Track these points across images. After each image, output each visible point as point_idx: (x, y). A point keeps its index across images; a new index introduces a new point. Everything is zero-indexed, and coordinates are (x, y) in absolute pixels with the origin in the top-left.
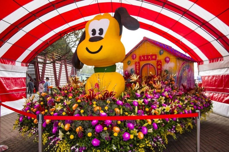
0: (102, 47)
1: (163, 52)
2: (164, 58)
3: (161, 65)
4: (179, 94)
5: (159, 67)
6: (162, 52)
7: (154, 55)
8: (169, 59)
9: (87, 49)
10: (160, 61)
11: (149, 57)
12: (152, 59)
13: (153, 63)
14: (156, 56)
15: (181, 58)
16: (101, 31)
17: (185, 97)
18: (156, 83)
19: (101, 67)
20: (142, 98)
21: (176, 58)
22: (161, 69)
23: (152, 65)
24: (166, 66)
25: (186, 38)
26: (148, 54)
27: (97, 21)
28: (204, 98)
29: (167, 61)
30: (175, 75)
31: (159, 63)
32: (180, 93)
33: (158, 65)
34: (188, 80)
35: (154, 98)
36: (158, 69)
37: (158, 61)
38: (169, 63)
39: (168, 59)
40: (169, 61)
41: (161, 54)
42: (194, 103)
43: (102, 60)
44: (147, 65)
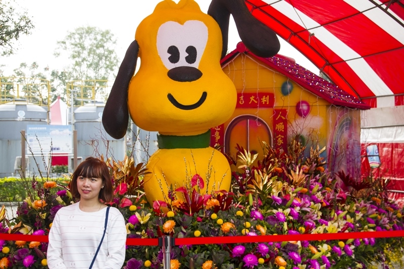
0: (204, 95)
1: (292, 87)
2: (295, 105)
3: (285, 122)
4: (338, 196)
5: (280, 127)
6: (289, 86)
7: (266, 94)
8: (308, 106)
9: (171, 98)
10: (284, 112)
11: (252, 98)
12: (263, 106)
13: (264, 115)
14: (271, 96)
15: (337, 106)
16: (192, 53)
17: (355, 205)
18: (292, 172)
19: (184, 136)
20: (285, 206)
21: (328, 106)
22: (285, 133)
23: (259, 120)
24: (300, 126)
25: (328, 28)
26: (248, 91)
27: (177, 23)
28: (392, 209)
29: (304, 111)
30: (324, 149)
31: (280, 116)
32: (341, 195)
33: (275, 122)
34: (347, 159)
35: (305, 207)
36: (276, 133)
37: (277, 112)
38: (309, 117)
39: (305, 107)
40: (308, 111)
41: (285, 93)
42: (375, 220)
43: (201, 123)
44: (245, 121)
